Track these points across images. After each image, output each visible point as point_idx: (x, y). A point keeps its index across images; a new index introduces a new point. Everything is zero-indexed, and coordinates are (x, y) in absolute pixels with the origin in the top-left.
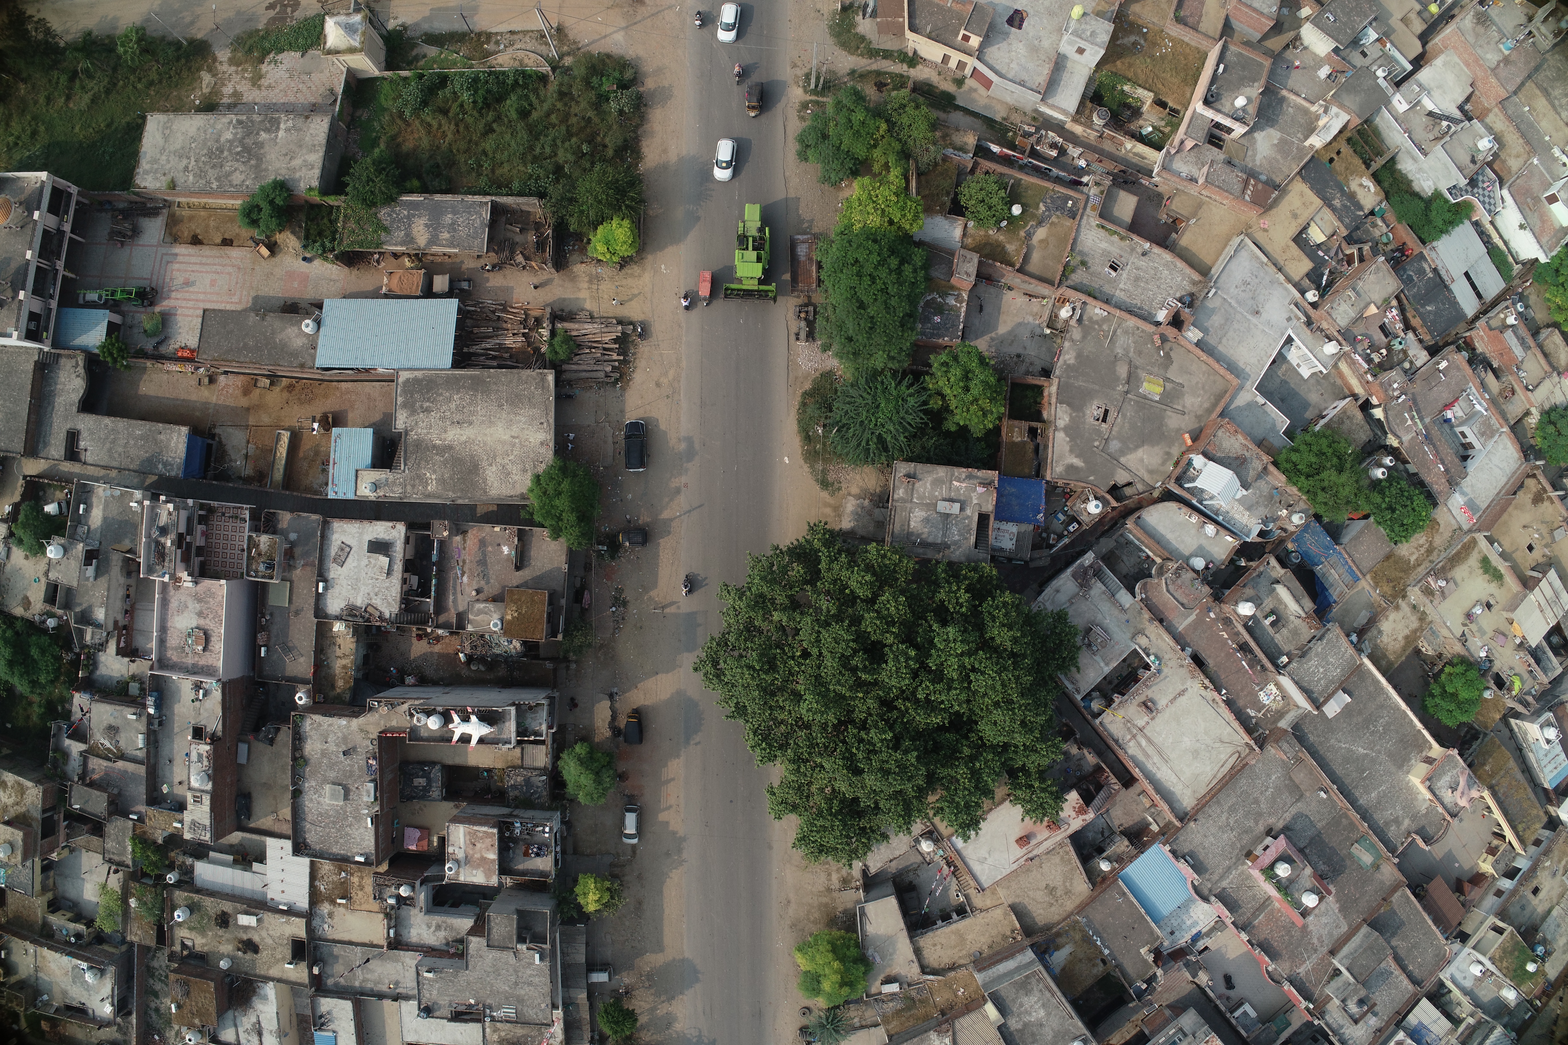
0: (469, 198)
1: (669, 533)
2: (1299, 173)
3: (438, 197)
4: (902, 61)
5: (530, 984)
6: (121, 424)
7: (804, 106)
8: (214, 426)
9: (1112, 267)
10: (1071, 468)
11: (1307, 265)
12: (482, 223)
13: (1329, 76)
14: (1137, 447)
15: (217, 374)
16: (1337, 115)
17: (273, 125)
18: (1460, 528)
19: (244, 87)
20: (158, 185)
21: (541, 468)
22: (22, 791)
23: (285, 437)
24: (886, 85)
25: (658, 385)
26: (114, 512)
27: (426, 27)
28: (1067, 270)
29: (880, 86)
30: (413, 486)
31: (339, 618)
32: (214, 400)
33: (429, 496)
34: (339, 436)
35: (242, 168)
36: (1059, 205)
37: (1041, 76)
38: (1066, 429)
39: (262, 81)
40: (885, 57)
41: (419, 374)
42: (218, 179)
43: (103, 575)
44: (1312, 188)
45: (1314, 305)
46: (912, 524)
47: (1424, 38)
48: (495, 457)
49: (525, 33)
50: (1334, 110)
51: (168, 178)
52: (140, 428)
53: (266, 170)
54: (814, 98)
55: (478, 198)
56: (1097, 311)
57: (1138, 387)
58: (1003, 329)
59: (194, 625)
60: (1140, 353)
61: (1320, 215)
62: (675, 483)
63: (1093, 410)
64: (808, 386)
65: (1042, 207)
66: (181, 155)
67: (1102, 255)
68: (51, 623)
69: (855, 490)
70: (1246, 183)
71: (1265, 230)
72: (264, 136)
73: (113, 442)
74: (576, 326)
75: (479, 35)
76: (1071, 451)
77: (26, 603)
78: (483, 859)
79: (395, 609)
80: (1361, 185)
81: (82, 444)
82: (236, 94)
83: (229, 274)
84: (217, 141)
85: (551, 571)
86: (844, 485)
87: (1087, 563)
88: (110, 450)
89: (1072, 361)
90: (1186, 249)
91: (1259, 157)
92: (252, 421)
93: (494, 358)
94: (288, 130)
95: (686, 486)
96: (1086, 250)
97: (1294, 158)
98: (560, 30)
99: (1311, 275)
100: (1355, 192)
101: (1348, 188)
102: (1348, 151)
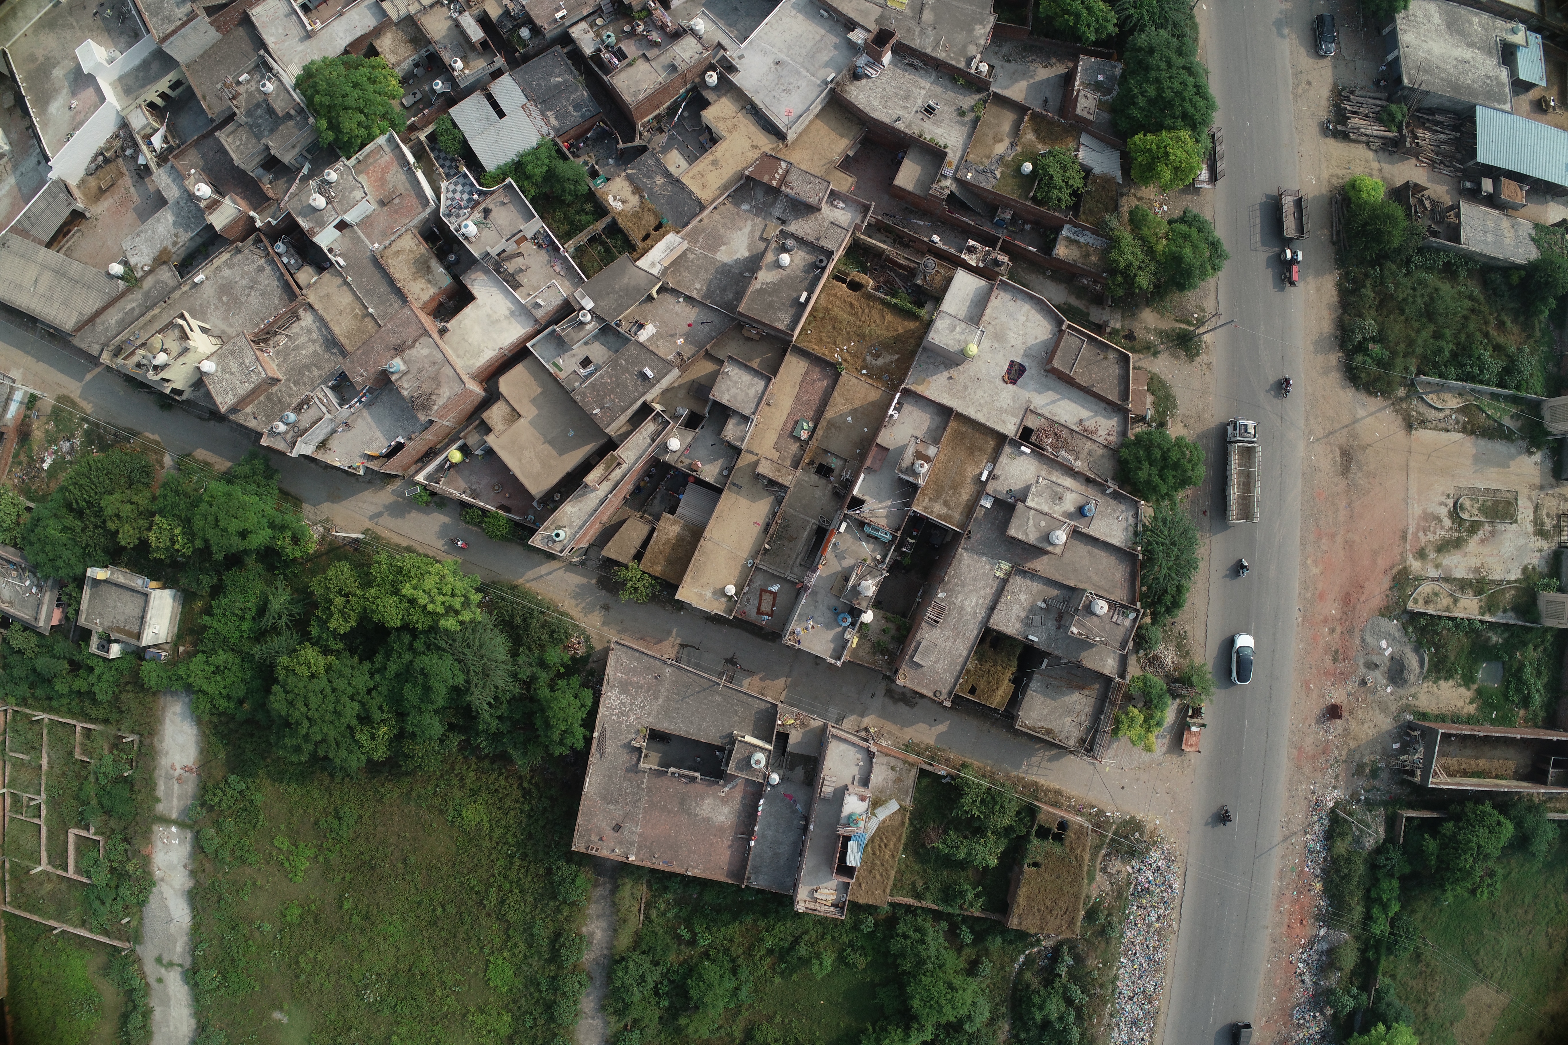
0: (1477, 250)
2: (702, 208)
7: (1201, 322)
9: (933, 109)
11: (709, 115)
12: (1466, 230)
13: (641, 326)
16: (653, 264)
24: (1125, 337)
27: (1513, 449)
29: (1130, 336)
33: (1478, 15)
41: (1498, 106)
44: (690, 193)
45: (712, 67)
47: (491, 396)
48: (1437, 30)
49: (1436, 429)
50: (655, 271)
55: (1472, 249)
60: (909, 28)
61: (680, 170)
67: (942, 121)
70: (783, 180)
71: (755, 147)
74: (1381, 134)
75: (1473, 432)
80: (624, 202)
89: (978, 27)
90: (842, 136)
91: (747, 229)
96: (958, 127)
97: (704, 230)
98: (1409, 427)
99: (706, 104)
100: (634, 194)
101: (642, 197)
102: (636, 237)
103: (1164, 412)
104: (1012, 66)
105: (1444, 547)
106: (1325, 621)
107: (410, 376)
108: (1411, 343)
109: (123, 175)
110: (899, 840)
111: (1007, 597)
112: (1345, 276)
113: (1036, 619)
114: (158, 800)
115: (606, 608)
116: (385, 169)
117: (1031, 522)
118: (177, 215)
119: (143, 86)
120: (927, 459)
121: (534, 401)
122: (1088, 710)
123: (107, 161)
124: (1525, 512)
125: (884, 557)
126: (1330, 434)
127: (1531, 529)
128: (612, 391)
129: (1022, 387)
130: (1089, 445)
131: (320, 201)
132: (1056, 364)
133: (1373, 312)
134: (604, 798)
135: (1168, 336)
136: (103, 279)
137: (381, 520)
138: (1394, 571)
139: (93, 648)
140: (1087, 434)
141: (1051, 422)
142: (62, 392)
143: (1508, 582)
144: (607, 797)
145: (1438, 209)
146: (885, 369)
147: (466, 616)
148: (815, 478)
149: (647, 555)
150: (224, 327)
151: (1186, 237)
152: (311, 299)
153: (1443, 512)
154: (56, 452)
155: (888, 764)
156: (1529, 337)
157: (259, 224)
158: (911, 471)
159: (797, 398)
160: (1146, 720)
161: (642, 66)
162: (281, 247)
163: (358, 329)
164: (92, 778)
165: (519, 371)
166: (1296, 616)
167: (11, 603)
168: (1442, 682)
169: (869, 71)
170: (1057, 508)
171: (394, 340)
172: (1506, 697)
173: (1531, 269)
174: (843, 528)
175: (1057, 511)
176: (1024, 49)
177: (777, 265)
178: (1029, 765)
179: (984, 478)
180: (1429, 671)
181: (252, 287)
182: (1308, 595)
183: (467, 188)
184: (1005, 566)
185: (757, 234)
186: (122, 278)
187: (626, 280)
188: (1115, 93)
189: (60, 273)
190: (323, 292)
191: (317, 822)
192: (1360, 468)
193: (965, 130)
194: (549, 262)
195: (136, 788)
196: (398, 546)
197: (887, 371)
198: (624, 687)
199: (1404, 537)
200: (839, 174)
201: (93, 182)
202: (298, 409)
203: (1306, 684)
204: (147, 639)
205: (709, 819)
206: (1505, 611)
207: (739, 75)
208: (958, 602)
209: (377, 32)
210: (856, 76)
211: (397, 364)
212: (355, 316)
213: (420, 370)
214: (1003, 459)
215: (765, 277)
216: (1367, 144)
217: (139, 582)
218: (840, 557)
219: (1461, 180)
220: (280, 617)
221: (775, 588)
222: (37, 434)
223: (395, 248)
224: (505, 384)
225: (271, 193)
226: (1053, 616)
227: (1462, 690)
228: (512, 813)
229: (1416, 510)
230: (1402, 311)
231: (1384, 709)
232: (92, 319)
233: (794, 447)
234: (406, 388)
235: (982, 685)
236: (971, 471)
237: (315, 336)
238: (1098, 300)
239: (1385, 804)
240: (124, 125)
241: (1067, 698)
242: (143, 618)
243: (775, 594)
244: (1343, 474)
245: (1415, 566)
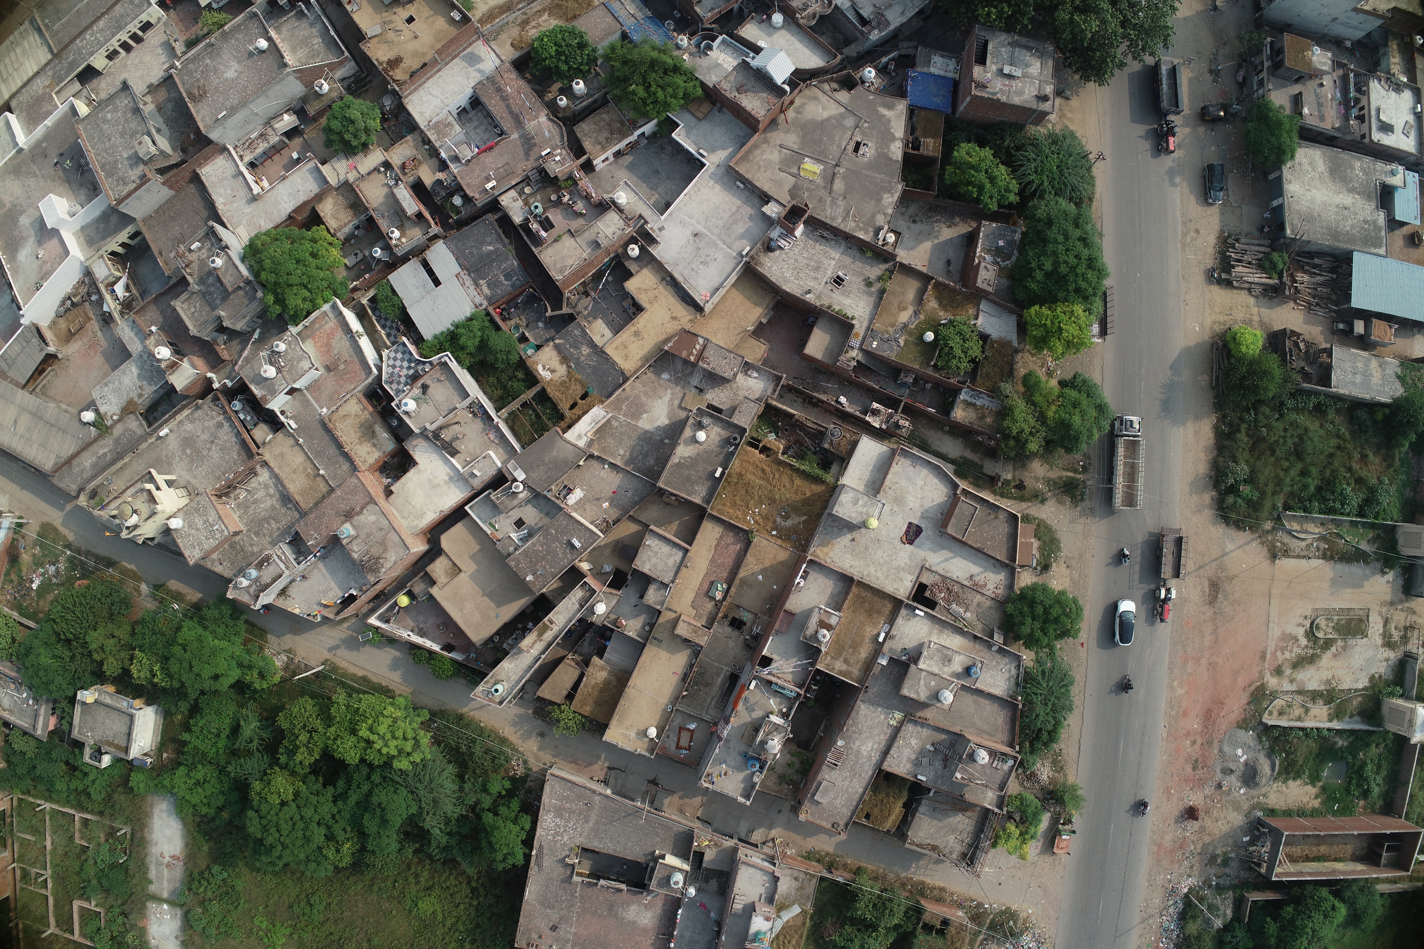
0: (1346, 393)
1: (1184, 117)
2: (626, 380)
3: (1367, 397)
7: (1086, 469)
9: (842, 280)
10: (890, 107)
11: (631, 285)
12: (1337, 372)
13: (570, 491)
14: (828, 119)
16: (580, 437)
18: (487, 41)
21: (1289, 164)
25: (1197, 231)
27: (1367, 571)
29: (1020, 486)
30: (1369, 168)
33: (1359, 159)
34: (1415, 218)
38: (894, 139)
41: (1373, 251)
44: (614, 363)
45: (633, 240)
46: (1038, 64)
47: (434, 551)
48: (1320, 178)
49: (1298, 557)
50: (582, 443)
55: (1341, 392)
57: (824, 170)
60: (821, 200)
61: (605, 340)
62: (1181, 153)
63: (868, 152)
65: (901, 342)
67: (850, 292)
70: (700, 356)
71: (674, 318)
74: (1263, 281)
75: (1332, 558)
76: (889, 121)
79: (1371, 84)
80: (553, 371)
87: (876, 32)
89: (886, 196)
90: (756, 304)
91: (667, 398)
93: (1316, 267)
96: (865, 297)
97: (627, 398)
98: (1274, 556)
99: (629, 275)
100: (562, 363)
101: (569, 367)
102: (564, 406)
103: (1049, 555)
104: (918, 227)
105: (1299, 663)
106: (1188, 734)
107: (359, 540)
108: (1279, 483)
109: (90, 319)
110: (801, 937)
111: (900, 742)
112: (1222, 419)
113: (925, 760)
114: (151, 882)
115: (542, 735)
116: (330, 335)
117: (922, 682)
118: (141, 368)
119: (103, 238)
120: (829, 627)
121: (473, 557)
122: (970, 828)
123: (73, 304)
124: (1375, 626)
125: (790, 709)
126: (1201, 567)
127: (1379, 641)
128: (543, 558)
129: (919, 547)
130: (978, 598)
131: (270, 372)
132: (950, 530)
133: (1246, 455)
134: (542, 904)
135: (1055, 483)
136: (76, 425)
137: (339, 652)
138: (1253, 688)
139: (87, 759)
140: (976, 588)
141: (944, 578)
142: (45, 519)
143: (1356, 690)
144: (545, 902)
145: (1311, 351)
146: (793, 530)
147: (417, 758)
148: (728, 630)
149: (578, 697)
150: (189, 478)
151: (1075, 405)
152: (267, 457)
153: (1300, 632)
154: (43, 574)
155: (791, 875)
156: (1389, 466)
157: (216, 385)
158: (815, 636)
159: (712, 561)
160: (1021, 834)
161: (568, 242)
162: (237, 405)
163: (311, 488)
164: (91, 862)
165: (459, 529)
166: (1162, 732)
167: (11, 712)
168: (1290, 783)
169: (782, 243)
170: (946, 669)
171: (343, 507)
172: (1348, 791)
173: (1396, 407)
174: (752, 686)
175: (946, 672)
176: (930, 209)
177: (694, 440)
178: (917, 867)
179: (881, 639)
180: (1279, 773)
181: (212, 442)
182: (1173, 713)
183: (407, 356)
184: (898, 715)
185: (676, 402)
186: (93, 424)
187: (555, 453)
188: (1014, 258)
189: (37, 416)
190: (277, 450)
191: (291, 907)
192: (1226, 598)
193: (872, 300)
194: (484, 430)
195: (131, 873)
196: (354, 675)
197: (795, 532)
198: (559, 812)
199: (1263, 657)
200: (753, 342)
201: (63, 324)
202: (259, 566)
203: (1167, 790)
204: (135, 752)
205: (634, 922)
206: (1351, 717)
207: (660, 247)
208: (855, 747)
209: (319, 197)
210: (769, 247)
211: (347, 530)
212: (308, 475)
213: (368, 535)
214: (899, 621)
215: (683, 451)
216: (1249, 290)
217: (123, 703)
218: (750, 709)
219: (1335, 321)
220: (251, 741)
221: (692, 726)
222: (25, 558)
223: (342, 412)
224: (447, 541)
225: (225, 355)
226: (940, 757)
227: (1309, 788)
228: (462, 907)
229: (1275, 632)
230: (1273, 452)
231: (1237, 807)
232: (68, 462)
233: (710, 606)
234: (357, 551)
235: (876, 811)
236: (869, 631)
237: (272, 491)
238: (992, 454)
239: (1233, 888)
240: (88, 273)
241: (951, 819)
242: (129, 734)
243: (692, 732)
244: (1210, 603)
245: (1272, 682)
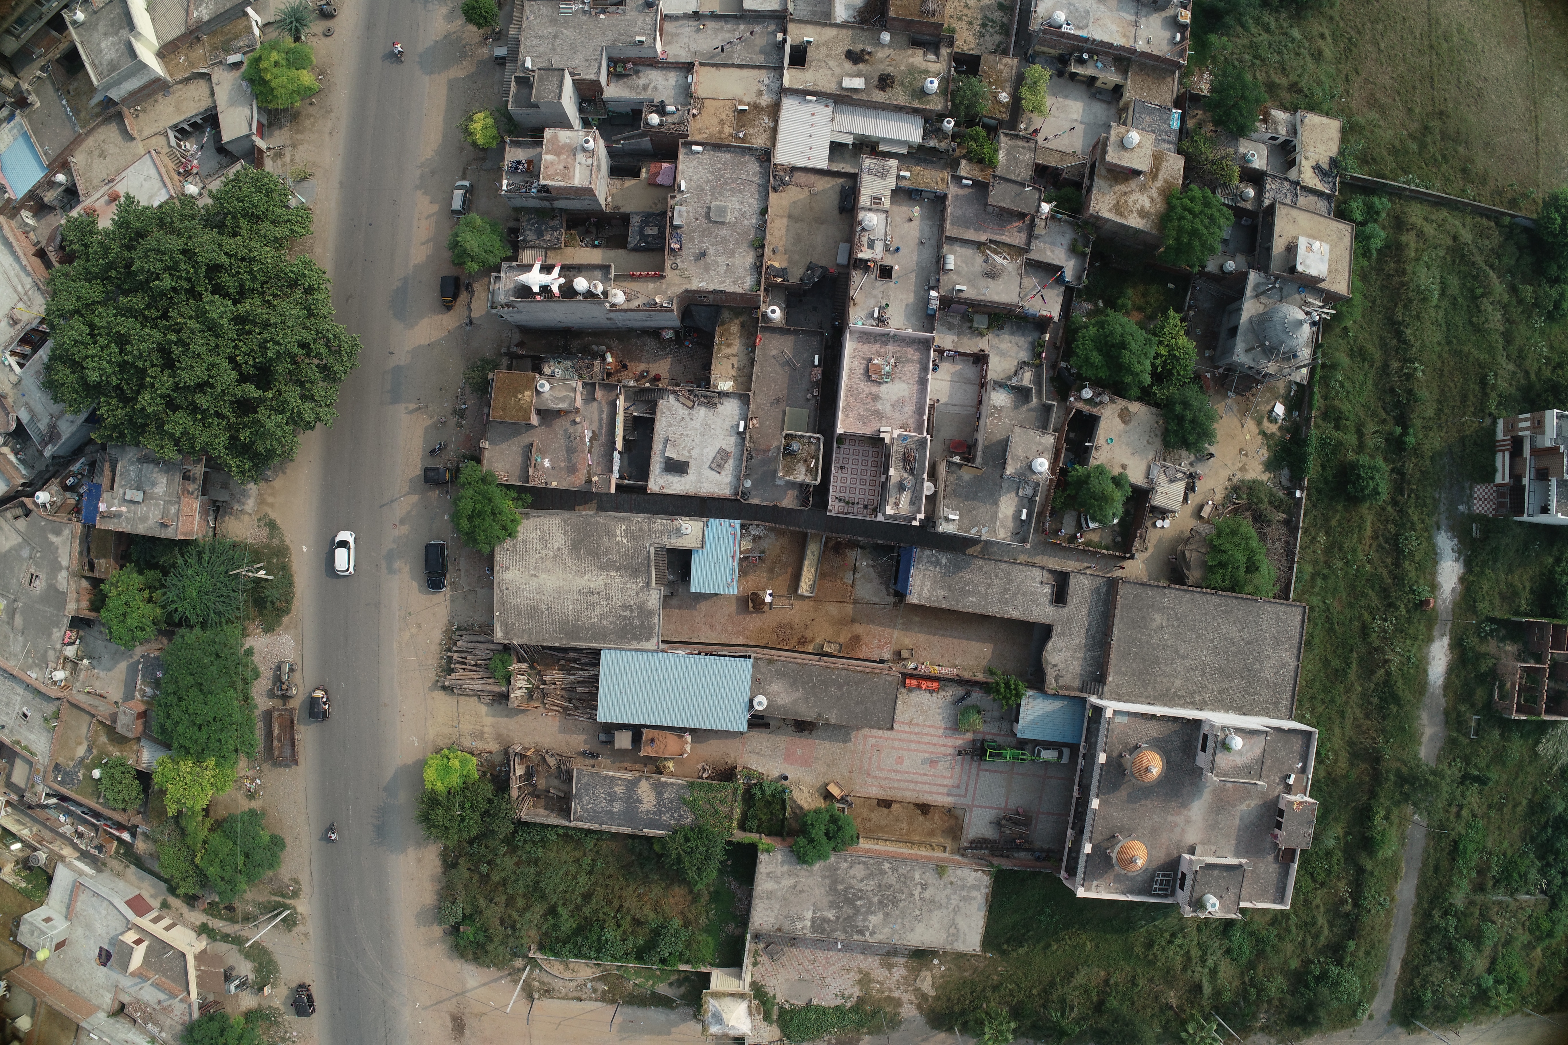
0: (593, 826)
1: (411, 481)
3: (627, 830)
4: (213, 930)
5: (542, 38)
6: (995, 610)
7: (296, 894)
8: (895, 604)
9: (25, 716)
10: (58, 533)
12: (580, 800)
14: (10, 551)
15: (893, 661)
17: (819, 925)
19: (879, 973)
20: (959, 872)
21: (507, 544)
22: (1117, 208)
23: (804, 588)
24: (226, 908)
25: (419, 626)
26: (983, 511)
27: (673, 1016)
28: (57, 716)
29: (230, 908)
30: (641, 529)
31: (726, 394)
32: (896, 634)
33: (624, 519)
34: (728, 585)
35: (854, 882)
36: (68, 777)
37: (83, 901)
38: (60, 568)
39: (858, 977)
40: (228, 935)
41: (635, 645)
42: (883, 873)
43: (999, 442)
46: (165, 481)
48: (555, 557)
49: (566, 998)
51: (946, 879)
52: (971, 604)
53: (824, 877)
54: (287, 901)
55: (585, 825)
56: (34, 675)
57: (7, 606)
58: (123, 666)
59: (884, 387)
60: (6, 636)
62: (405, 529)
63: (39, 585)
64: (286, 619)
65: (80, 775)
66: (932, 904)
67: (33, 728)
68: (1087, 393)
69: (246, 518)
72: (831, 915)
73: (1005, 591)
74: (489, 688)
75: (614, 1002)
76: (57, 549)
77: (1124, 416)
78: (558, 154)
79: (662, 404)
81: (1047, 589)
82: (890, 967)
83: (880, 769)
84: (887, 915)
85: (503, 442)
86: (256, 523)
87: (50, 447)
88: (1010, 581)
89: (55, 630)
92: (849, 608)
93: (575, 661)
94: (802, 918)
95: (394, 526)
96: (44, 734)
98: (530, 996)
126: (439, 1001)
129: (111, 969)
130: (168, 1022)
135: (266, 907)
140: (165, 1013)
141: (138, 1001)
145: (564, 767)
192: (474, 1034)
193: (50, 736)
244: (455, 1038)
